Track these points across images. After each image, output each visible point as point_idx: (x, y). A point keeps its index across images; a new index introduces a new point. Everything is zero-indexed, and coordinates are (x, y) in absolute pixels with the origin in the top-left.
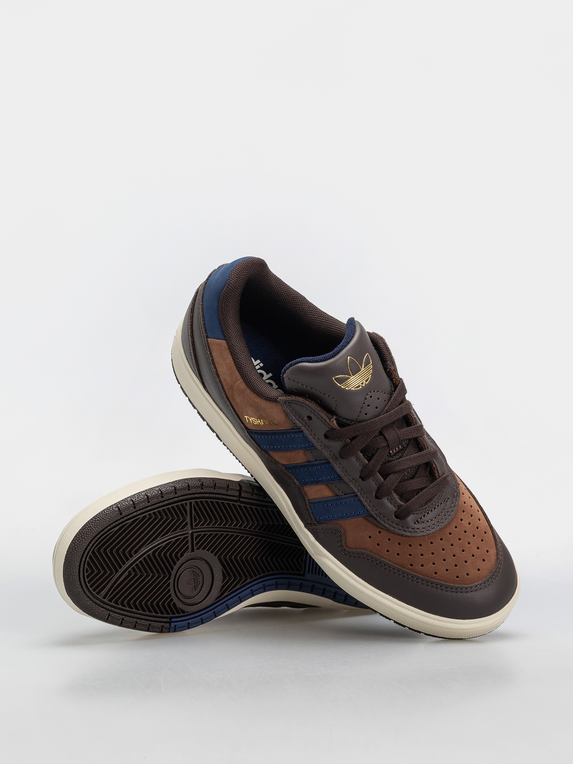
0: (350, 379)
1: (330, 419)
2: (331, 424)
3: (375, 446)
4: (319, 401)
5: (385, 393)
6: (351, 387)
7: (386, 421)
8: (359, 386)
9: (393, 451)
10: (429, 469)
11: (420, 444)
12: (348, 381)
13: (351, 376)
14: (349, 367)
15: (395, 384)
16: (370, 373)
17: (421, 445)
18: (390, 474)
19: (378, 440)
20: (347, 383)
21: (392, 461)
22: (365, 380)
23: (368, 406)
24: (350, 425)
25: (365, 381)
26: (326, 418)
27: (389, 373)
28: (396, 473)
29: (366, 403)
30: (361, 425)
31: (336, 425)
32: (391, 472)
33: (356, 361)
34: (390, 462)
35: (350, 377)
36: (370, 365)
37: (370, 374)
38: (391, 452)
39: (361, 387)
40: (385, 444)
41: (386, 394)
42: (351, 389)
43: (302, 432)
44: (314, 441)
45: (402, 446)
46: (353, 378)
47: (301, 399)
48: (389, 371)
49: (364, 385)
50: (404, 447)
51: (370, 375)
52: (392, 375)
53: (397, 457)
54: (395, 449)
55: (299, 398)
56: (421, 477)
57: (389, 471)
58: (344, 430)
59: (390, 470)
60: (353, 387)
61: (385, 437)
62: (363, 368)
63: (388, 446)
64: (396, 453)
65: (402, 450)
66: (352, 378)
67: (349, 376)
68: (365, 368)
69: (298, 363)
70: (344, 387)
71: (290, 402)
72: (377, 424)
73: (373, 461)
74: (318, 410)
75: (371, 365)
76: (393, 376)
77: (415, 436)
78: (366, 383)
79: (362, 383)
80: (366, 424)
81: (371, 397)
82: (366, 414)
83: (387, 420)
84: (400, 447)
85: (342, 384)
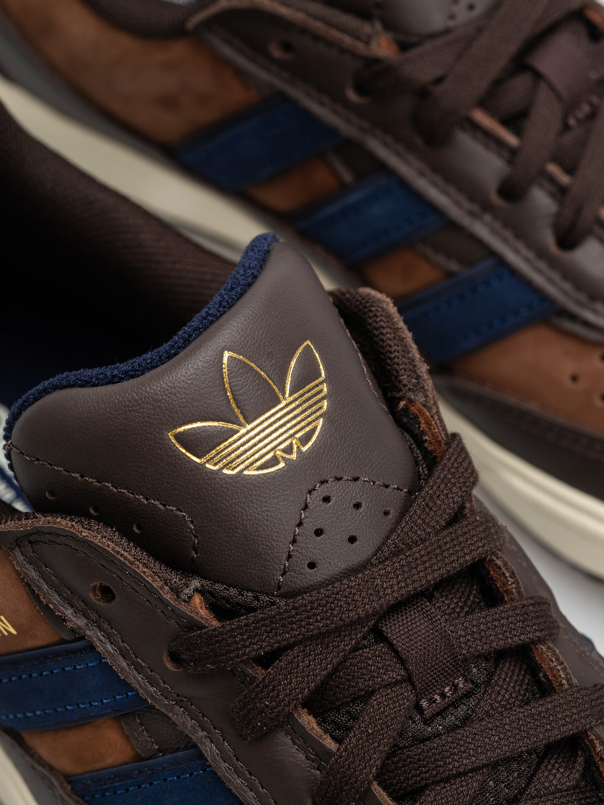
0: (236, 437)
1: (176, 591)
2: (183, 607)
3: (357, 683)
4: (139, 527)
5: (387, 486)
6: (242, 467)
7: (392, 586)
8: (274, 461)
9: (432, 701)
10: (580, 760)
11: (541, 671)
12: (230, 445)
13: (240, 425)
14: (232, 391)
15: (431, 452)
16: (318, 414)
17: (545, 676)
18: (426, 786)
19: (370, 662)
20: (226, 451)
21: (429, 739)
22: (298, 435)
23: (319, 532)
24: (254, 610)
25: (300, 439)
26: (162, 588)
27: (408, 417)
28: (447, 780)
29: (310, 526)
30: (294, 608)
31: (203, 612)
32: (427, 779)
33: (258, 370)
34: (423, 740)
35: (235, 427)
36: (317, 382)
37: (320, 416)
38: (424, 703)
39: (282, 465)
40: (397, 673)
41: (389, 490)
42: (246, 473)
43: (92, 647)
44: (138, 681)
45: (466, 681)
46: (248, 432)
47: (64, 522)
48: (406, 409)
49: (294, 456)
50: (477, 686)
51: (317, 418)
52: (419, 423)
53: (450, 719)
54: (439, 694)
55: (59, 520)
56: (553, 793)
57: (422, 778)
58: (232, 630)
59: (426, 773)
60: (252, 464)
61: (391, 646)
62: (287, 395)
63: (409, 679)
64: (446, 709)
65: (468, 695)
66: (243, 431)
67: (230, 426)
68: (295, 395)
69: (46, 392)
70: (215, 464)
71: (32, 538)
72: (356, 598)
73: (352, 740)
74: (126, 558)
75: (321, 383)
76: (423, 426)
77: (516, 639)
78: (304, 449)
79: (289, 450)
80: (312, 602)
81: (327, 499)
82: (312, 565)
83: (398, 583)
84: (461, 685)
85: (208, 457)
